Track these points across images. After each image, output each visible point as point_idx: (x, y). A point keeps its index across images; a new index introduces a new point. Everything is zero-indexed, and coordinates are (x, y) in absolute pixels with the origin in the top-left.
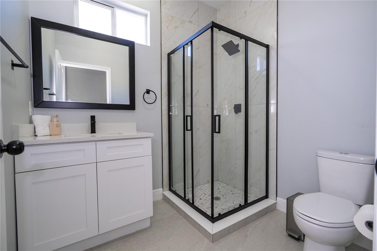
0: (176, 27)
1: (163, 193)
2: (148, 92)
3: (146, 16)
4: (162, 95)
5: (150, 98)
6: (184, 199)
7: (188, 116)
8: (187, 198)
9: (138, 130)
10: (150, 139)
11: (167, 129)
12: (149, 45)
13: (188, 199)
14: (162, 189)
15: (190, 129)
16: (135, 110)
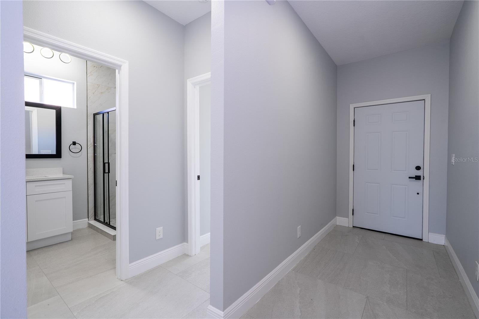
0: (102, 93)
1: (88, 222)
2: (74, 143)
3: (74, 83)
4: (88, 146)
5: (76, 148)
6: (104, 223)
7: (106, 163)
8: (105, 222)
9: (63, 174)
10: (71, 180)
11: (92, 172)
12: (75, 107)
13: (107, 223)
14: (88, 219)
15: (107, 172)
16: (61, 158)
